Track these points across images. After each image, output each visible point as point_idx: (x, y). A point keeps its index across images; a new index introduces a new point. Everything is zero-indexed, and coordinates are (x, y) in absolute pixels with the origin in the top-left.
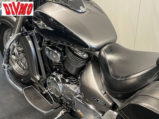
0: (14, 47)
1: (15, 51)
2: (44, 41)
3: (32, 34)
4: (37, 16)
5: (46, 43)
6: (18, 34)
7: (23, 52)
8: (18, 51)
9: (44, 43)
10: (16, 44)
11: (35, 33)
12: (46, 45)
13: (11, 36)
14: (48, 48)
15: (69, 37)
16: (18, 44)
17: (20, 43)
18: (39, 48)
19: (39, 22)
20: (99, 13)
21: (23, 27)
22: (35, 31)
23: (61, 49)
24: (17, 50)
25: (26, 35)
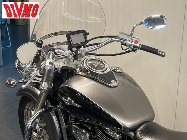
0: (36, 123)
1: (37, 127)
2: (71, 118)
3: (57, 109)
4: (64, 91)
5: (72, 120)
6: (42, 110)
7: (46, 128)
8: (40, 128)
9: (70, 120)
10: (39, 120)
11: (61, 108)
12: (73, 122)
13: (33, 110)
14: (75, 126)
15: (98, 113)
16: (41, 119)
17: (42, 118)
18: (65, 126)
19: (66, 98)
20: (132, 85)
21: (47, 101)
22: (61, 106)
23: (90, 128)
24: (39, 126)
25: (51, 111)
